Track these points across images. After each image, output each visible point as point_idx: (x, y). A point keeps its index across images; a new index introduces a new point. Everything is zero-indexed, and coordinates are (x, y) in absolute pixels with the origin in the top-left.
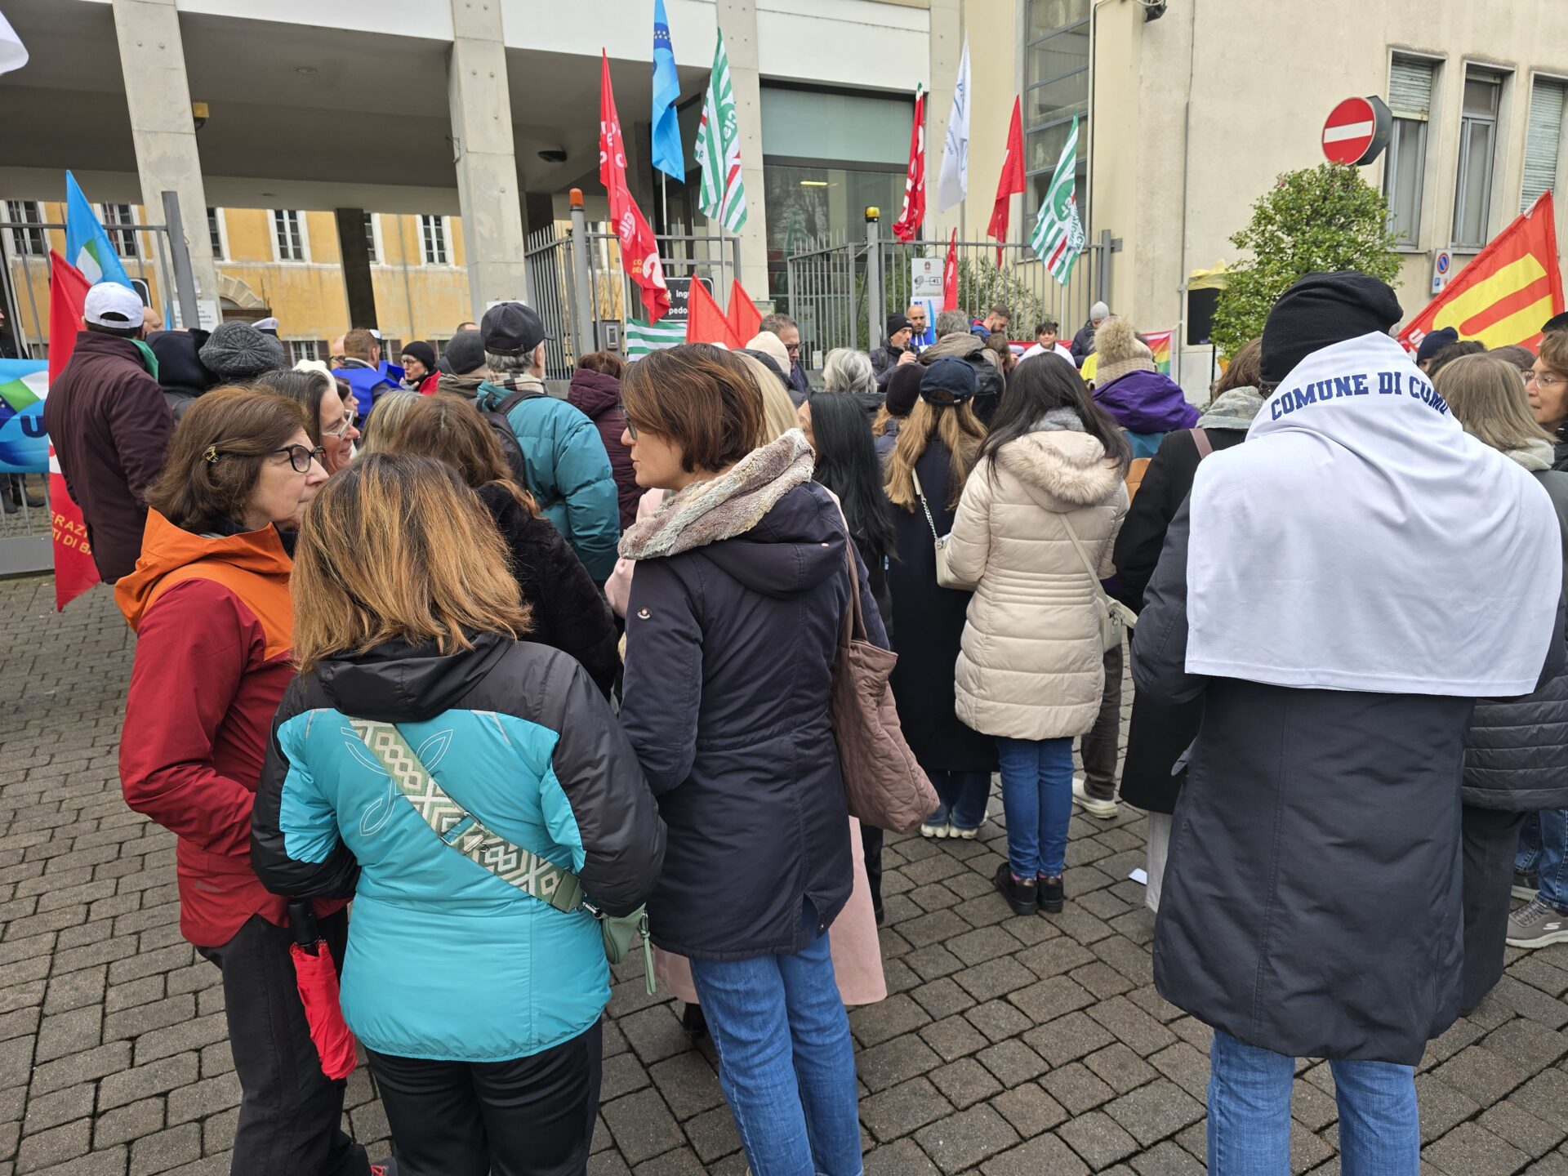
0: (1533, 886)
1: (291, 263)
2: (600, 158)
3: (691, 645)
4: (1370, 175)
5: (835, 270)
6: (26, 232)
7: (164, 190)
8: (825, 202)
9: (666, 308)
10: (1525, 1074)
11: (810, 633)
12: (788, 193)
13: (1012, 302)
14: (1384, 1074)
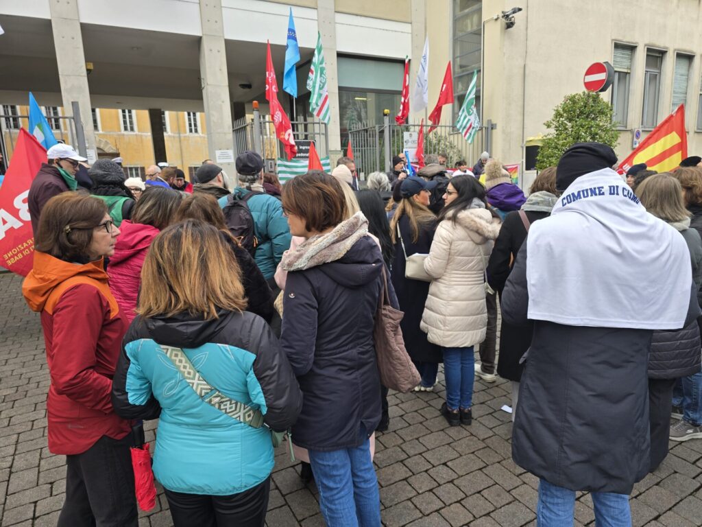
0: (681, 413)
1: (129, 133)
2: (266, 87)
3: (313, 310)
4: (605, 96)
5: (370, 137)
6: (11, 119)
7: (73, 100)
8: (366, 107)
9: (295, 153)
10: (679, 499)
11: (366, 303)
12: (349, 102)
13: (448, 151)
14: (615, 499)
